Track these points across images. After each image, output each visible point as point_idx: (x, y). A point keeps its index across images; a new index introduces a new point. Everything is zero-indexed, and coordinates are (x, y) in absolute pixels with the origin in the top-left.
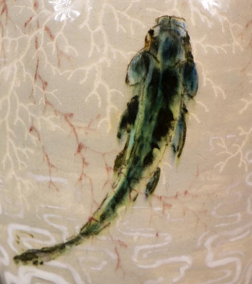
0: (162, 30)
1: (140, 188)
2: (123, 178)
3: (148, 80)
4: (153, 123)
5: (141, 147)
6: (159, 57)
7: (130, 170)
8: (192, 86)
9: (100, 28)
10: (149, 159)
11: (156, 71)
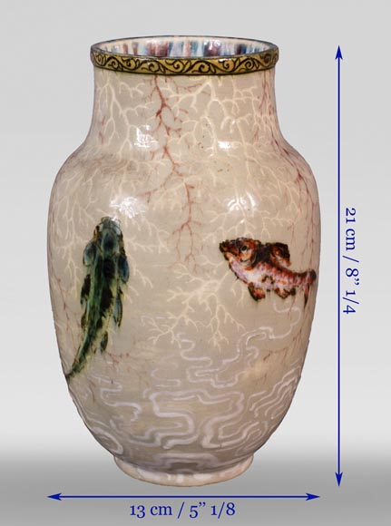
0: (104, 228)
1: (97, 343)
2: (86, 334)
3: (95, 264)
4: (100, 297)
5: (94, 313)
6: (102, 247)
7: (89, 329)
8: (124, 274)
9: (71, 219)
10: (100, 324)
11: (100, 257)
